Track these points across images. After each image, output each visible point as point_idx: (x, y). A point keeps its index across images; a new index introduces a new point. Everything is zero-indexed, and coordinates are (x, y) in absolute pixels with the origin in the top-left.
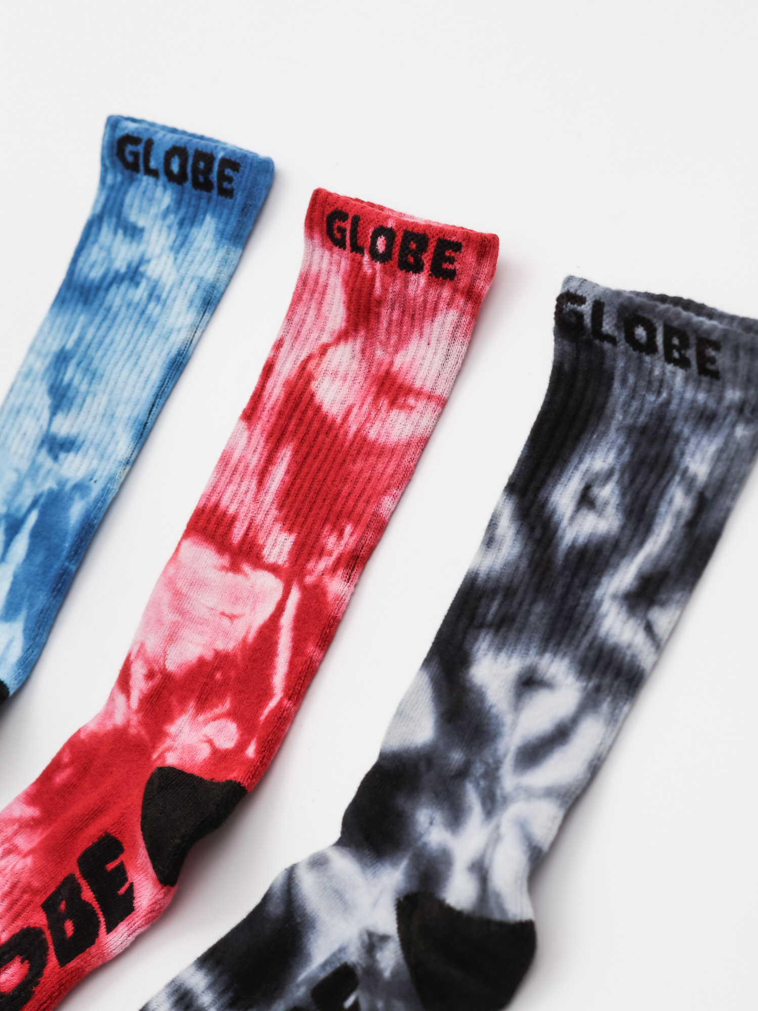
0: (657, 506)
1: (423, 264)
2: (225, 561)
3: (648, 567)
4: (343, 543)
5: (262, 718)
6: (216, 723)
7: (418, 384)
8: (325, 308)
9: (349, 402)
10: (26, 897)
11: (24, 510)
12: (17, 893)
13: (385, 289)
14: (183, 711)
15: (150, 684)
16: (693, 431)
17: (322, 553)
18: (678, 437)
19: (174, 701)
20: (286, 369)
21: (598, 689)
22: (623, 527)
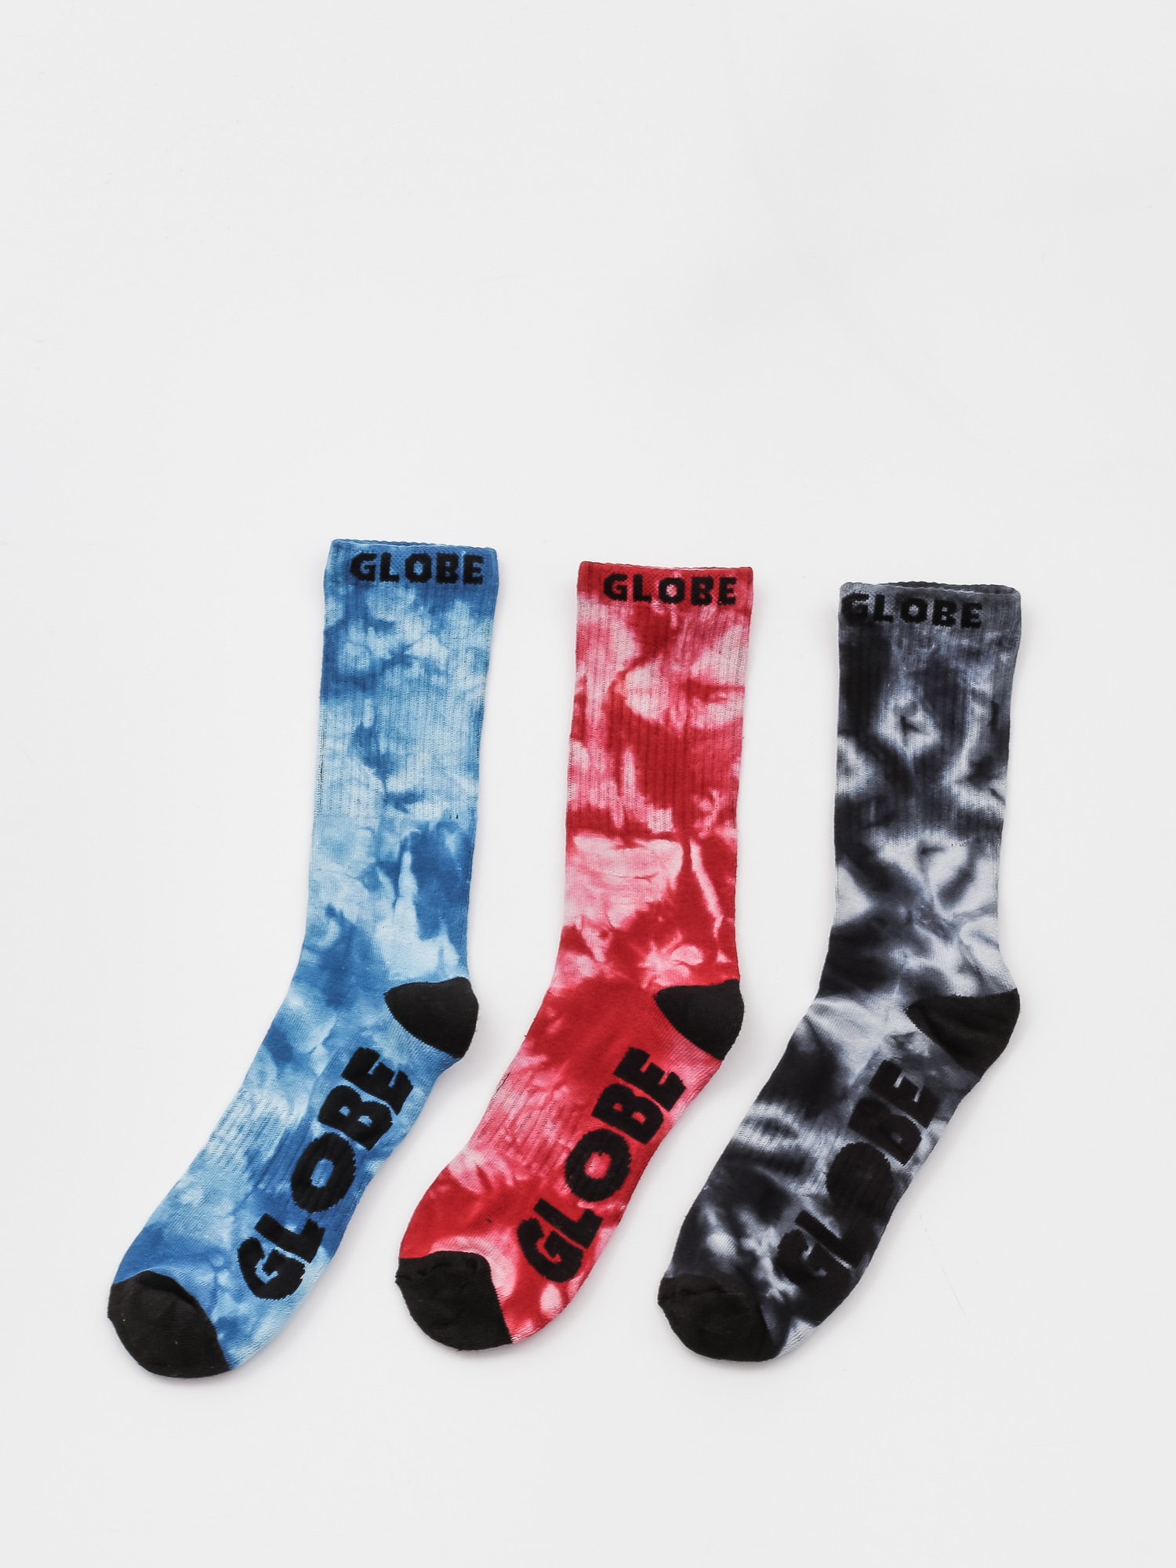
0: (963, 718)
1: (712, 598)
2: (618, 841)
3: (976, 758)
4: (717, 803)
5: (715, 936)
6: (678, 951)
7: (722, 682)
8: (612, 647)
9: (665, 707)
10: (575, 1114)
11: (396, 855)
12: (566, 1114)
13: (680, 620)
14: (648, 950)
15: (607, 941)
16: (968, 664)
17: (703, 815)
18: (956, 672)
19: (634, 947)
20: (597, 695)
21: (978, 841)
22: (942, 737)
